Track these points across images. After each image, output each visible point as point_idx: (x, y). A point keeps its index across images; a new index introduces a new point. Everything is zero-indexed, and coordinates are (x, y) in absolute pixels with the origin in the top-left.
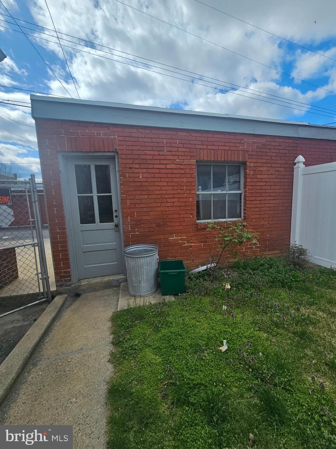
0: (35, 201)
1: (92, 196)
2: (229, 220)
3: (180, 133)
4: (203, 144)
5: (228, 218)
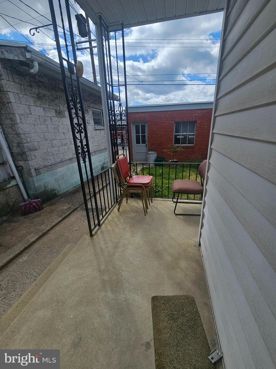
1: (140, 135)
4: (177, 115)
5: (188, 144)
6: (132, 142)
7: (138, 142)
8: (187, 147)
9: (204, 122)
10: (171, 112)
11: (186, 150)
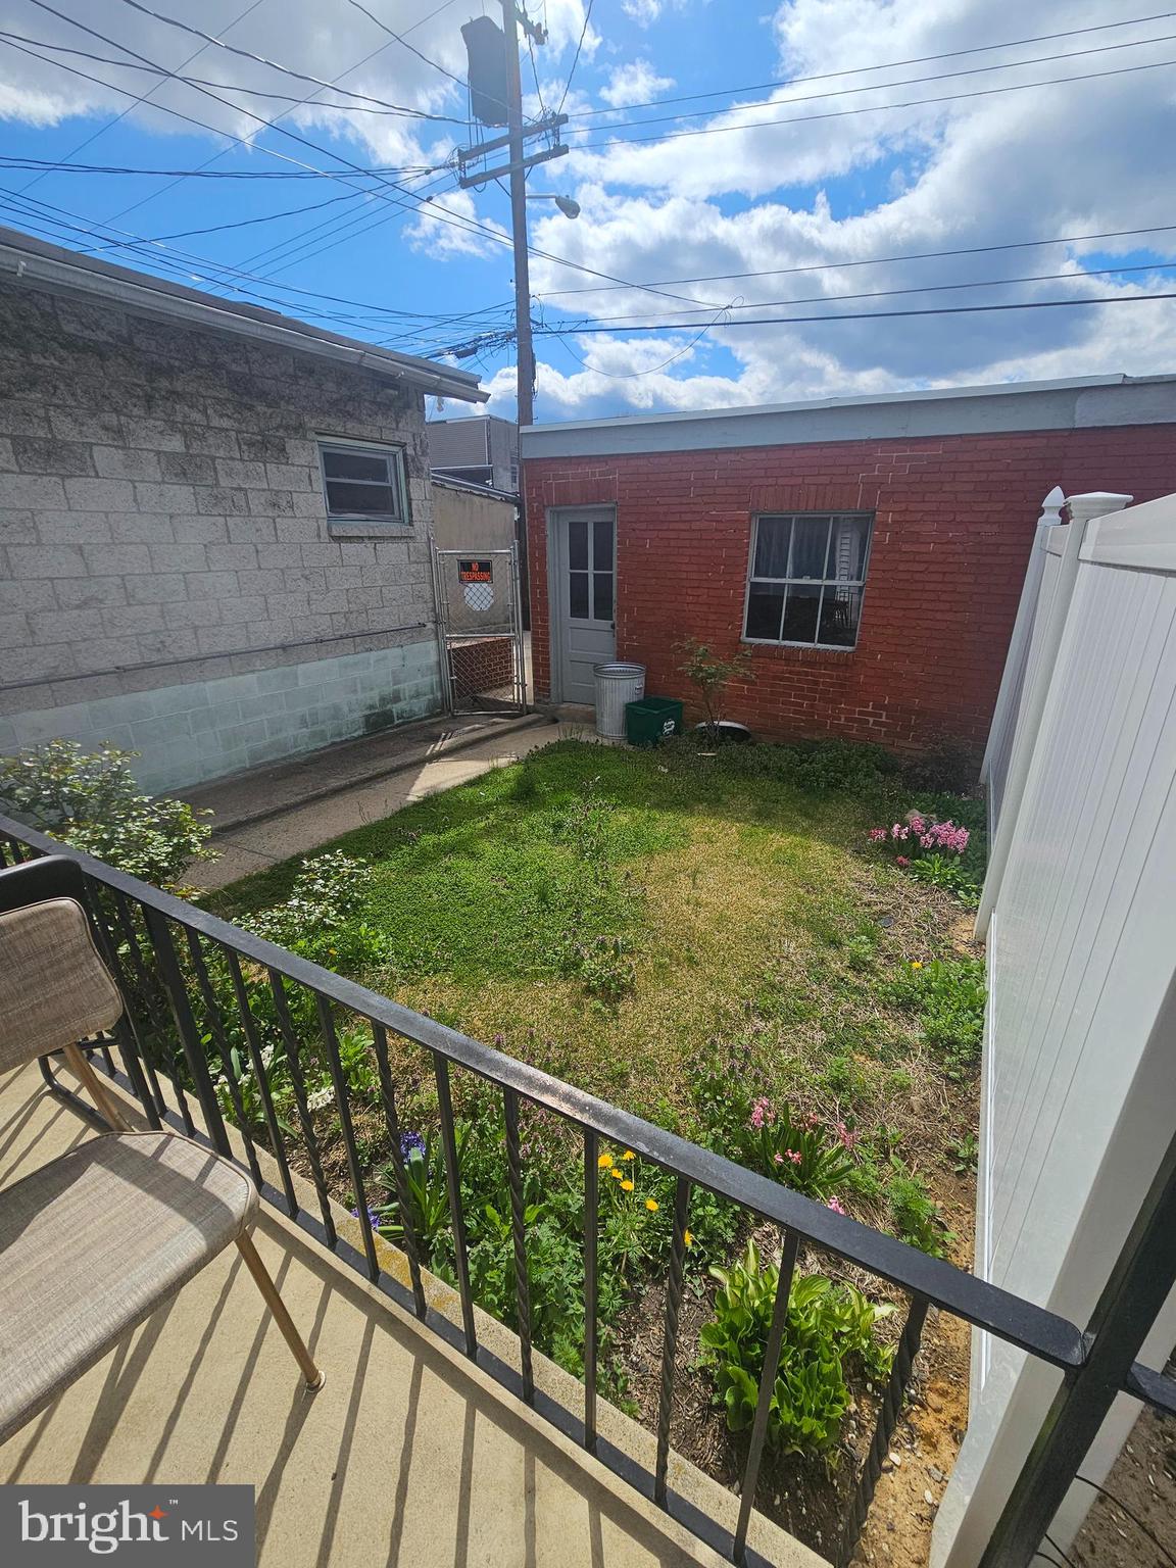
0: (516, 579)
1: (587, 574)
2: (819, 646)
3: (722, 458)
4: (768, 474)
5: (819, 642)
6: (547, 608)
7: (578, 608)
8: (813, 660)
9: (919, 516)
10: (732, 457)
11: (807, 674)
